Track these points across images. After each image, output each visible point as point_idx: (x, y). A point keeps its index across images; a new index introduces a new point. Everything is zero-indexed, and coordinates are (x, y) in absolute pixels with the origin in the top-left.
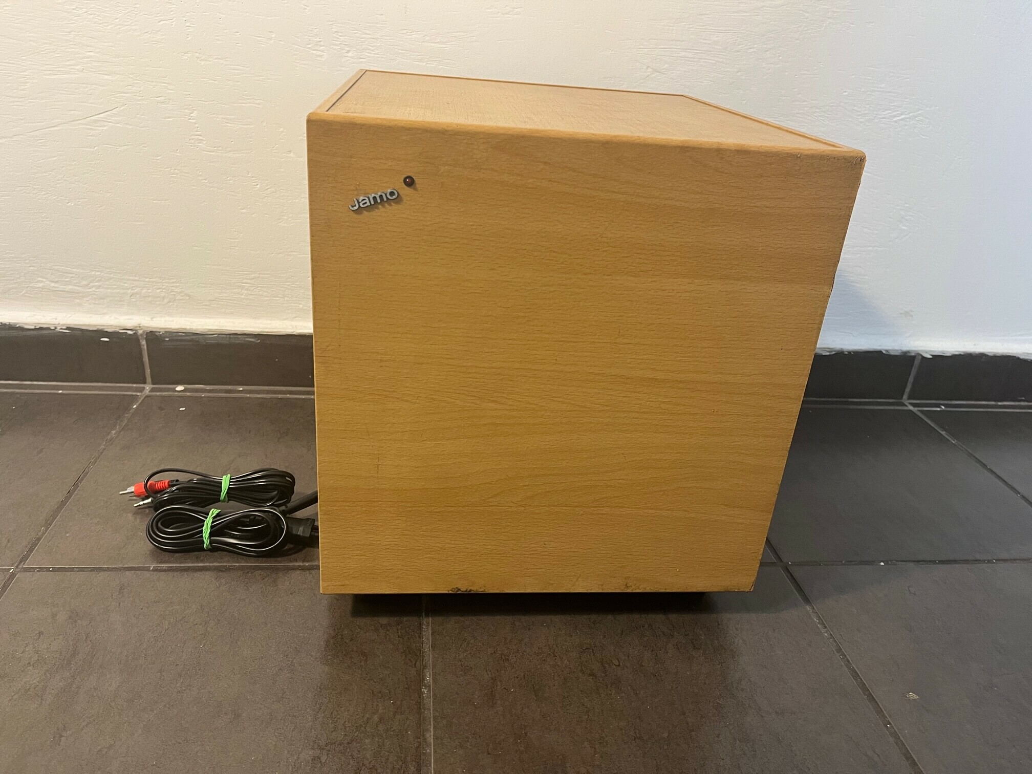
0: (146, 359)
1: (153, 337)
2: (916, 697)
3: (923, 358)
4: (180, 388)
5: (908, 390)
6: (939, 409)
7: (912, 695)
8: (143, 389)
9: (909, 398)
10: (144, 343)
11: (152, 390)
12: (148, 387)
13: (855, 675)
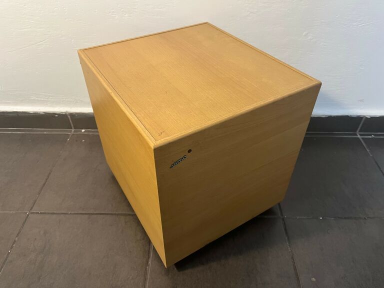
0: (71, 121)
1: (72, 115)
2: (315, 280)
3: (366, 118)
4: (83, 131)
5: (359, 129)
6: (370, 137)
7: (314, 279)
8: (71, 132)
9: (360, 131)
10: (69, 117)
11: (74, 131)
12: (73, 130)
13: (295, 269)
